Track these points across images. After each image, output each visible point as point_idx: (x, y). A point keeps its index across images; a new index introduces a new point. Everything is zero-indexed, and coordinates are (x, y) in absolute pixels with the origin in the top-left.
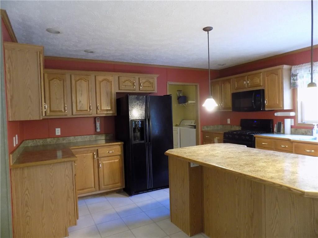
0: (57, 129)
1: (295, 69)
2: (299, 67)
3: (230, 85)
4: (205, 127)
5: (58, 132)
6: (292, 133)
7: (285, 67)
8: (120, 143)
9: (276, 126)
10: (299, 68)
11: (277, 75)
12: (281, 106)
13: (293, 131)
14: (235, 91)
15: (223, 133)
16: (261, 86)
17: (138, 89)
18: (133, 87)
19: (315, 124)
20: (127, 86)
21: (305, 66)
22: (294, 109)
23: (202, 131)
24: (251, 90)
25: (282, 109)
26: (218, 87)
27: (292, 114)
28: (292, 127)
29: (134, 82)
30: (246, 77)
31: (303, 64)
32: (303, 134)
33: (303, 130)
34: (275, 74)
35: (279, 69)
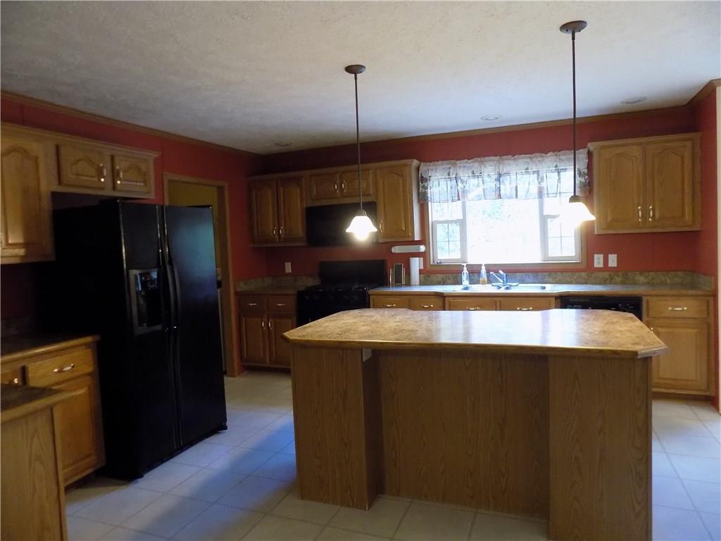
1: (425, 168)
2: (432, 166)
3: (298, 191)
4: (242, 284)
6: (422, 283)
7: (415, 162)
9: (392, 271)
10: (432, 168)
11: (402, 176)
12: (410, 234)
13: (422, 280)
14: (310, 205)
15: (295, 292)
16: (369, 195)
17: (110, 186)
18: (100, 180)
20: (82, 175)
21: (442, 165)
22: (424, 241)
23: (236, 293)
25: (410, 240)
26: (270, 192)
27: (422, 248)
28: (421, 272)
29: (101, 165)
30: (338, 176)
31: (438, 161)
32: (439, 283)
33: (440, 277)
34: (398, 175)
35: (406, 165)
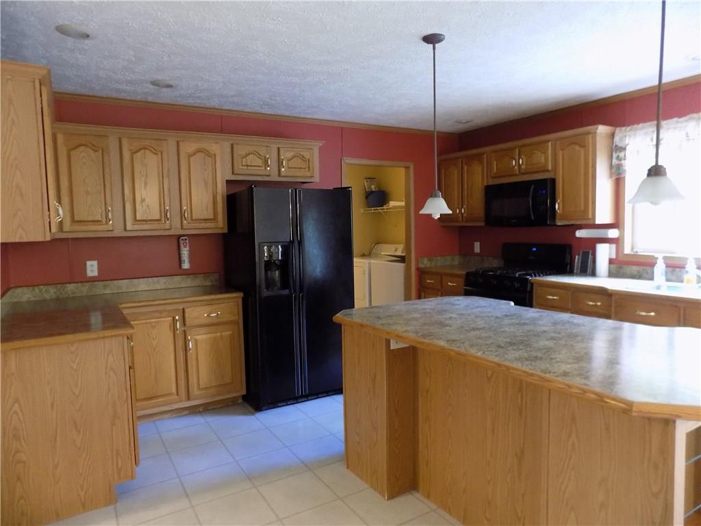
0: (89, 263)
1: (621, 135)
2: (630, 130)
3: (480, 168)
4: (425, 261)
5: (92, 268)
6: (611, 274)
7: (602, 129)
8: (234, 295)
9: (578, 258)
10: (629, 133)
11: (584, 147)
12: (590, 216)
13: (613, 271)
14: (491, 182)
15: (464, 273)
16: (548, 171)
17: (277, 173)
18: (266, 169)
19: (660, 257)
20: (251, 166)
21: (643, 128)
22: (616, 225)
23: (418, 269)
24: (527, 179)
25: (591, 222)
26: (456, 172)
27: (613, 233)
28: (611, 261)
29: (268, 156)
30: (517, 150)
31: (638, 124)
32: (633, 277)
33: (634, 269)
34: (581, 146)
35: (588, 133)
